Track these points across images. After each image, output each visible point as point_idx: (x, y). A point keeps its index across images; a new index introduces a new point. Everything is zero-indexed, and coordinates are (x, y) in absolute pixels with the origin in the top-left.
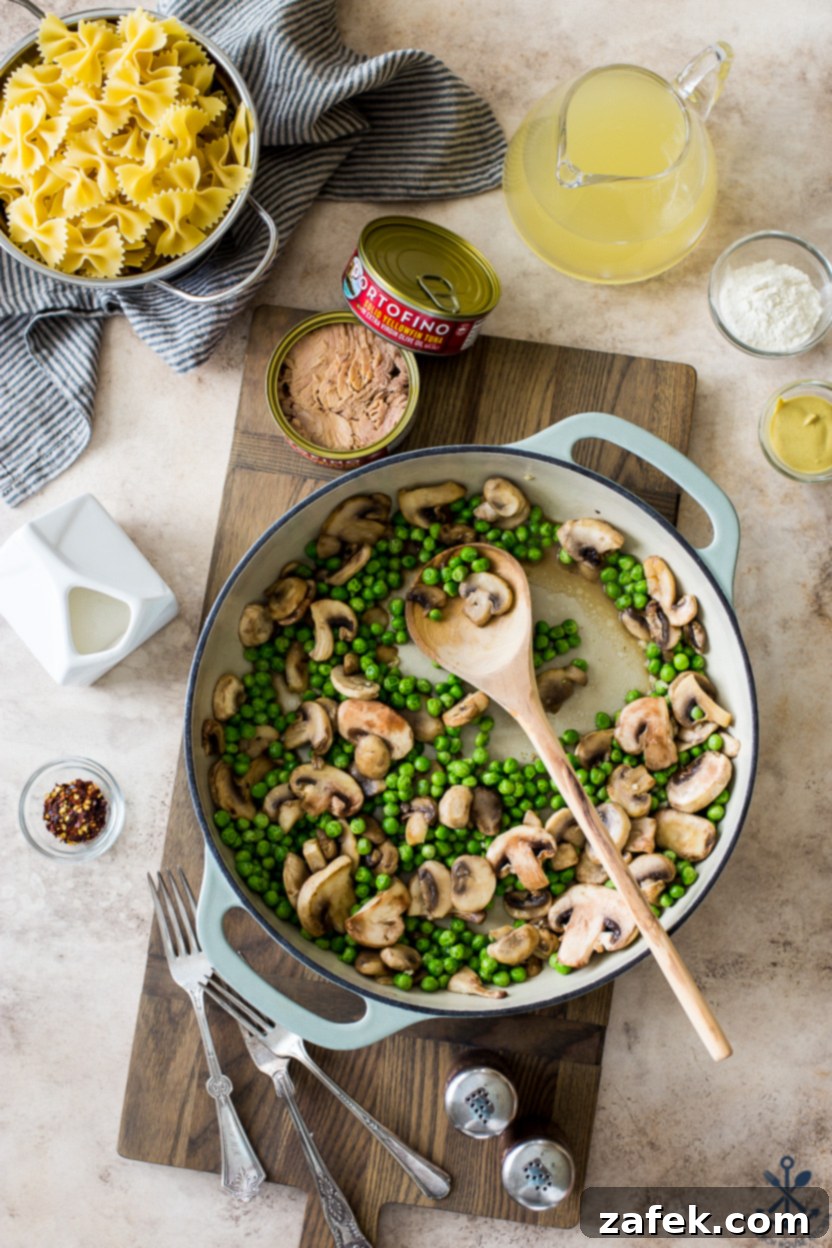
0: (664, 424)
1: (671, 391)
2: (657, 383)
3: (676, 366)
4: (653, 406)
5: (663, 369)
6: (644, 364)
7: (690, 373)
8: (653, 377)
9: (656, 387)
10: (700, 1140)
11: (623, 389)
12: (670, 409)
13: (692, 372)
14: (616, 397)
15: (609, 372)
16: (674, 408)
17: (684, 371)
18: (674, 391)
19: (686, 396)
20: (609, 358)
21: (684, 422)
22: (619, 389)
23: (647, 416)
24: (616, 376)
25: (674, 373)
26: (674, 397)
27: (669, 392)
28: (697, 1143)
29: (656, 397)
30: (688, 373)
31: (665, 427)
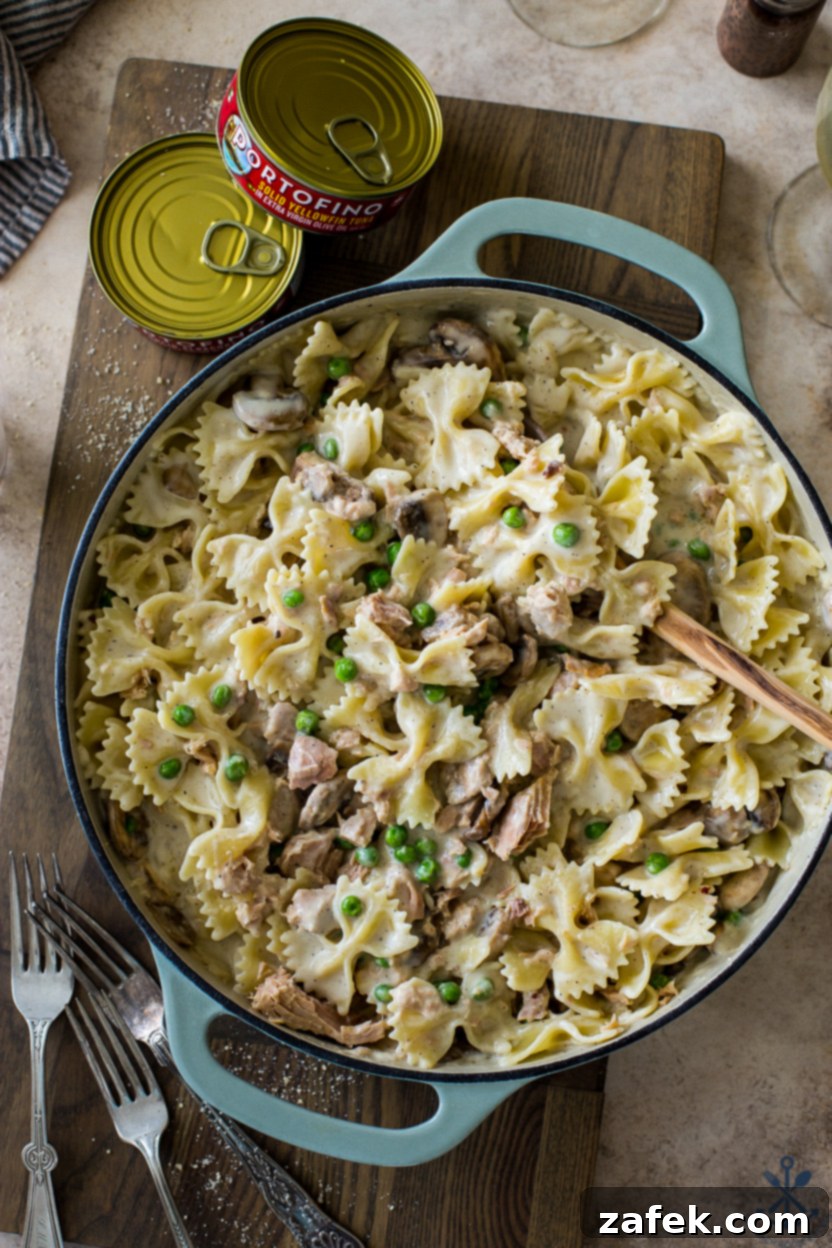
0: (681, 212)
1: (690, 169)
2: (671, 157)
3: (695, 135)
4: (665, 189)
5: (680, 139)
6: (652, 132)
7: (715, 143)
8: (665, 149)
9: (670, 163)
10: (669, 1142)
11: (625, 164)
12: (689, 193)
13: (718, 143)
14: (615, 178)
15: (606, 143)
16: (694, 191)
17: (708, 142)
18: (695, 168)
19: (711, 174)
20: (605, 125)
21: (708, 210)
22: (619, 165)
23: (657, 203)
24: (614, 149)
25: (693, 144)
26: (695, 176)
27: (688, 169)
28: (665, 1147)
29: (670, 177)
30: (713, 143)
31: (683, 217)
